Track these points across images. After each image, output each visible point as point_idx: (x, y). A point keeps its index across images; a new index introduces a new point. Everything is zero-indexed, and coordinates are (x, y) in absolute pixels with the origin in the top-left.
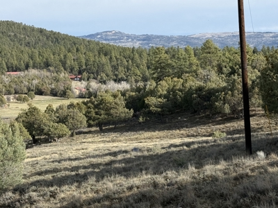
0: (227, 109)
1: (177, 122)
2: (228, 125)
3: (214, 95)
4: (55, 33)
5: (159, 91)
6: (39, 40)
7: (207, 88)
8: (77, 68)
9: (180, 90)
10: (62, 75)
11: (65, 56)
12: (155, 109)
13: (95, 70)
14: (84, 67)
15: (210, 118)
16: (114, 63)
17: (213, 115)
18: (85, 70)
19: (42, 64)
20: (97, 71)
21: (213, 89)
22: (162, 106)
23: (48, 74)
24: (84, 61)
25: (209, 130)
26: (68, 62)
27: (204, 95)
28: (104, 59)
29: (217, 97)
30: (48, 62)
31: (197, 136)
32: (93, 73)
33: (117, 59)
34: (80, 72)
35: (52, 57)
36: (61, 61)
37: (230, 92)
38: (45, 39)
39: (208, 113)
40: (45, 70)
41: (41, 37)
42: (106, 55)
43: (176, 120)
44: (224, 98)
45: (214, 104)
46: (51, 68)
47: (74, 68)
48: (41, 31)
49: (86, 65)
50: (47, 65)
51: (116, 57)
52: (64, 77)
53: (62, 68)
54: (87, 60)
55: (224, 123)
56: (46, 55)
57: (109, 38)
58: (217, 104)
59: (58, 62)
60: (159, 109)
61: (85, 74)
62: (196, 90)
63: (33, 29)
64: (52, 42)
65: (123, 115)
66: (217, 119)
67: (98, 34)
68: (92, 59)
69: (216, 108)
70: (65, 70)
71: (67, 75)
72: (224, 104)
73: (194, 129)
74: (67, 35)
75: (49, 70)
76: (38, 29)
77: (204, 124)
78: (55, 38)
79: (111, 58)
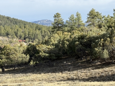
0: (106, 54)
1: (62, 66)
2: (107, 69)
3: (94, 42)
4: (15, 19)
5: (51, 41)
6: (7, 23)
7: (88, 37)
8: (23, 36)
9: (68, 40)
10: (15, 40)
11: (17, 30)
12: (44, 54)
13: (33, 37)
14: (27, 36)
15: (90, 63)
16: (43, 34)
17: (93, 60)
18: (27, 37)
19: (5, 34)
20: (34, 38)
21: (94, 37)
22: (50, 52)
23: (7, 39)
24: (27, 33)
25: (89, 74)
26: (19, 33)
27: (85, 42)
28: (38, 32)
29: (96, 43)
30: (8, 33)
31: (76, 79)
32: (32, 39)
33: (45, 32)
34: (25, 39)
35: (10, 30)
36: (15, 32)
37: (109, 39)
38: (10, 22)
39: (89, 59)
40: (6, 37)
41: (8, 21)
42: (39, 30)
43: (62, 64)
44: (103, 44)
45: (94, 50)
46: (9, 36)
47: (21, 36)
48: (8, 18)
49: (28, 35)
50: (7, 34)
51: (44, 31)
52: (15, 41)
53: (15, 36)
54: (29, 32)
55: (102, 68)
56: (7, 30)
57: (44, 23)
58: (96, 49)
59: (13, 33)
60: (47, 55)
61: (27, 40)
62: (79, 38)
63: (4, 17)
64: (13, 24)
65: (20, 59)
66: (97, 64)
67: (39, 21)
68: (31, 32)
69: (96, 53)
70: (17, 37)
71: (17, 40)
72: (104, 49)
73: (75, 72)
74: (21, 20)
75: (8, 37)
76: (6, 17)
77: (85, 67)
78: (15, 22)
79: (42, 31)
